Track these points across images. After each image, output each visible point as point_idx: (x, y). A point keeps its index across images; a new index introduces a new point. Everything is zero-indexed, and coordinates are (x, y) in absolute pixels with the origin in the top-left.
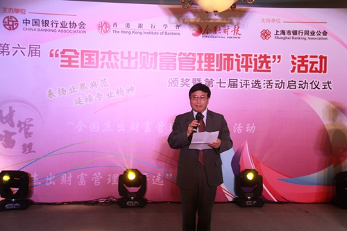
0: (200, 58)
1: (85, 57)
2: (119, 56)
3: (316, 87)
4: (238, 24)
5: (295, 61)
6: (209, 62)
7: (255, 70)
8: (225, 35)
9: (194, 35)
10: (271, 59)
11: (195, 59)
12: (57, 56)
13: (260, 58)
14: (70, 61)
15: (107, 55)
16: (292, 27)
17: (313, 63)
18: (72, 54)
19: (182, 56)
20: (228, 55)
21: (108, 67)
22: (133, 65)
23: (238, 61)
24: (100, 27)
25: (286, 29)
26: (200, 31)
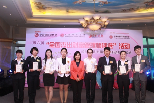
0: (91, 44)
1: (57, 44)
2: (66, 44)
4: (103, 34)
5: (120, 45)
6: (94, 45)
8: (99, 37)
9: (89, 37)
10: (113, 45)
11: (89, 45)
12: (48, 44)
13: (109, 44)
14: (52, 46)
15: (63, 44)
16: (119, 35)
17: (126, 46)
18: (53, 43)
19: (86, 44)
20: (100, 43)
21: (63, 47)
22: (70, 46)
23: (103, 45)
24: (61, 35)
25: (117, 36)
26: (91, 36)
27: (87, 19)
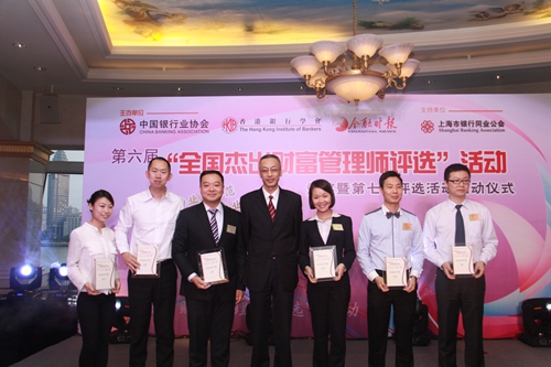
0: (347, 158)
1: (208, 161)
2: (247, 159)
3: (495, 190)
4: (393, 114)
5: (466, 159)
6: (358, 162)
7: (416, 171)
8: (377, 129)
9: (338, 129)
10: (436, 157)
11: (340, 159)
12: (176, 160)
13: (421, 156)
14: (190, 167)
15: (233, 158)
16: (460, 117)
17: (488, 161)
18: (193, 157)
19: (324, 156)
20: (382, 153)
21: (235, 172)
23: (394, 160)
24: (225, 124)
25: (453, 120)
26: (345, 125)
27: (327, 56)
